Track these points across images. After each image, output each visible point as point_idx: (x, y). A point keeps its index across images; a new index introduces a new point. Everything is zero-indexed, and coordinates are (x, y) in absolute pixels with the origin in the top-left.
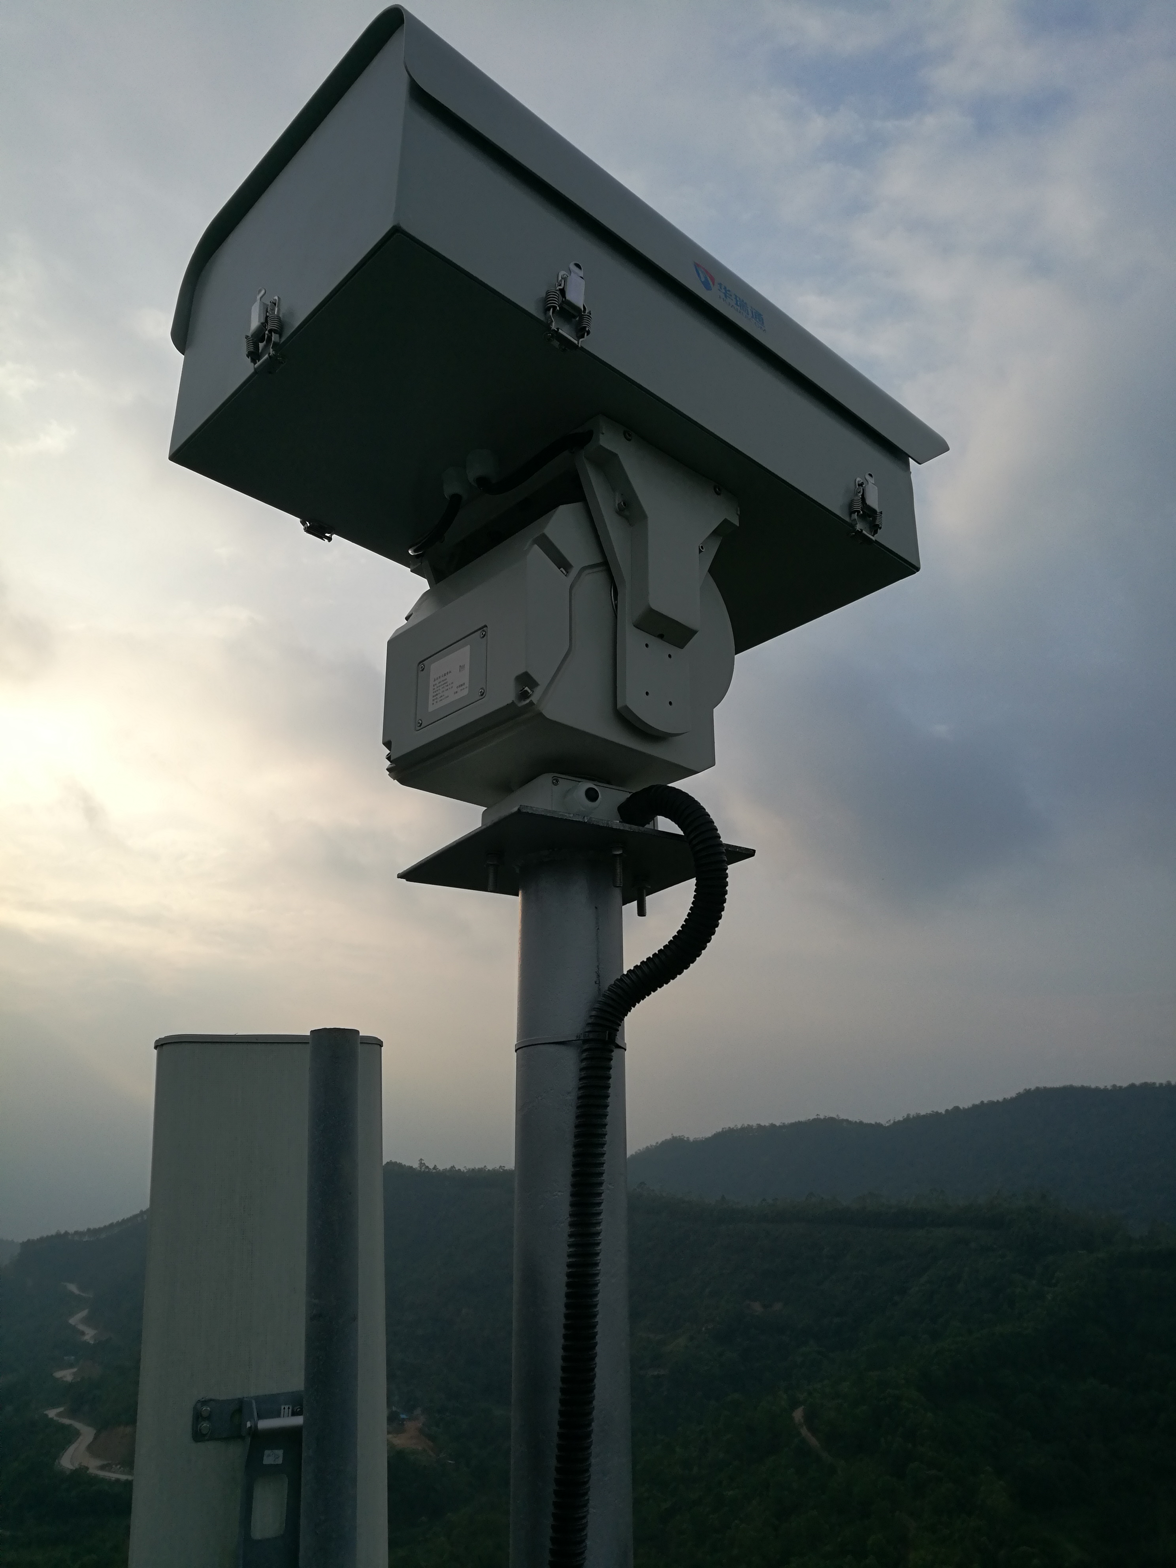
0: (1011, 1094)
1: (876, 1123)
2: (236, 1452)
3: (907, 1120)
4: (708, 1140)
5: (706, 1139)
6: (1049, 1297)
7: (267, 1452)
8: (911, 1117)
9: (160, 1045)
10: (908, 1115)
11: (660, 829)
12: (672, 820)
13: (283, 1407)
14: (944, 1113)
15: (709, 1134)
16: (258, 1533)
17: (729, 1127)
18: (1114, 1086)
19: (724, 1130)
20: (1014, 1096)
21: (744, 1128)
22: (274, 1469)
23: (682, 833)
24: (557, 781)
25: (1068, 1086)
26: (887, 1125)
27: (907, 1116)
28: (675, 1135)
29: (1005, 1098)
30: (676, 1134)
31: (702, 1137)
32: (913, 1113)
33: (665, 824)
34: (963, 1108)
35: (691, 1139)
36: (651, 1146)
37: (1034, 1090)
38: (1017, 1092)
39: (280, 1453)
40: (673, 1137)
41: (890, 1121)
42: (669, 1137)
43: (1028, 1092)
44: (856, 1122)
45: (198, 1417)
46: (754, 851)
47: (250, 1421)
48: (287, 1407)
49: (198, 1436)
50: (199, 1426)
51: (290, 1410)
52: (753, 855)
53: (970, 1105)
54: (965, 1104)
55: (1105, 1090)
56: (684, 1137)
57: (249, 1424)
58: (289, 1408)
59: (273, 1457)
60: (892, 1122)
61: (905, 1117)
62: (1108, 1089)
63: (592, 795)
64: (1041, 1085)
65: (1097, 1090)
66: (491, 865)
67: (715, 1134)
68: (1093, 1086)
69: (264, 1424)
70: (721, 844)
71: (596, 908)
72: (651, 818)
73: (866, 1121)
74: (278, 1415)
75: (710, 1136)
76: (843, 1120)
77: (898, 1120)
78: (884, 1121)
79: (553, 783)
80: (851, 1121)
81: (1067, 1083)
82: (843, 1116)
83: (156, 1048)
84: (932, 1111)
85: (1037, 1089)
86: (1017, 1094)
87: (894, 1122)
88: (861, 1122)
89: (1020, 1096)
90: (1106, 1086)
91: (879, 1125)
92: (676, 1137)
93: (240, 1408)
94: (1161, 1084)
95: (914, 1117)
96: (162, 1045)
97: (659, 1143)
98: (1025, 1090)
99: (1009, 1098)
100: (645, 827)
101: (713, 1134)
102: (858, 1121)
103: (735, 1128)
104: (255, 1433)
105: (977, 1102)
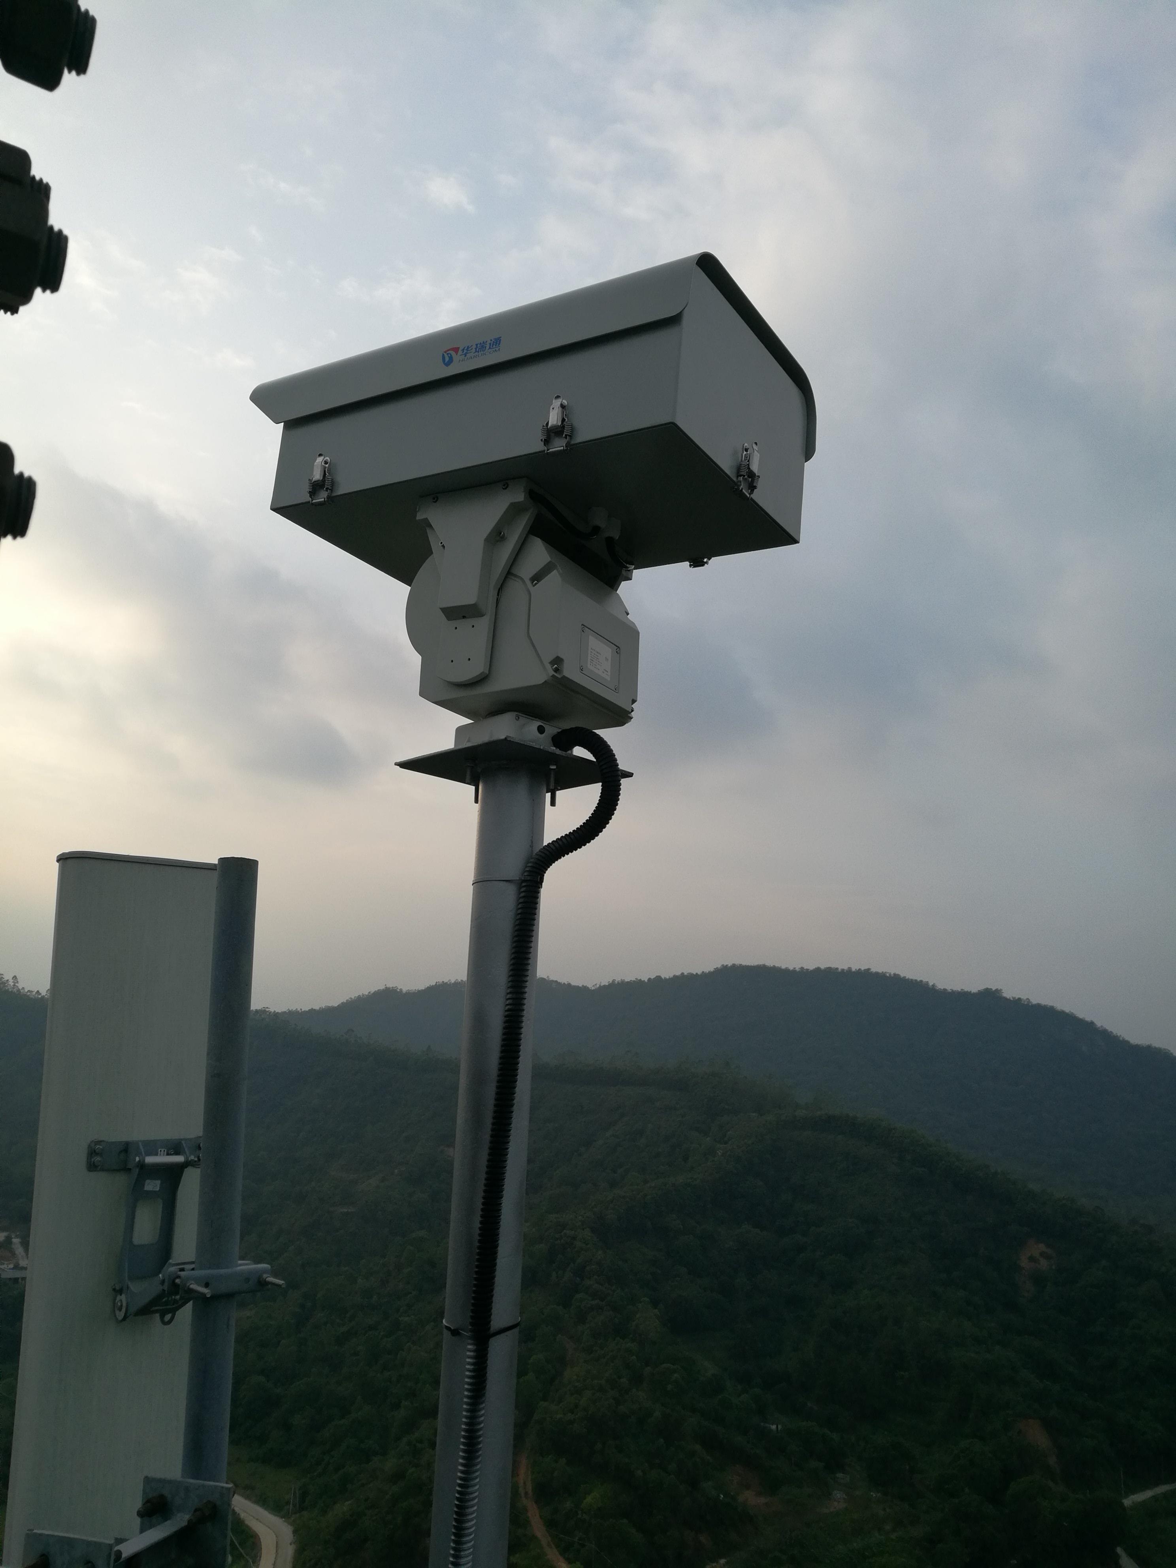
0: (709, 967)
1: (583, 986)
2: (120, 1182)
3: (613, 986)
4: (420, 994)
5: (419, 991)
6: (720, 1153)
7: (148, 1181)
8: (616, 982)
9: (63, 859)
10: (614, 981)
11: (574, 754)
12: (584, 748)
13: (160, 1150)
14: (646, 981)
15: (422, 987)
16: (136, 1241)
17: (443, 982)
18: (802, 968)
19: (438, 984)
20: (712, 971)
21: (458, 982)
22: (150, 1195)
23: (595, 760)
24: (519, 718)
25: (761, 965)
26: (593, 988)
27: (612, 982)
28: (388, 986)
29: (703, 972)
30: (390, 985)
31: (415, 990)
32: (618, 979)
33: (579, 752)
34: (665, 978)
35: (404, 991)
36: (363, 995)
37: (731, 966)
38: (715, 967)
39: (158, 1182)
40: (386, 988)
41: (596, 984)
42: (382, 987)
43: (725, 968)
44: (564, 983)
45: (92, 1152)
46: (633, 774)
47: (139, 1157)
48: (163, 1150)
49: (92, 1167)
50: (93, 1160)
51: (165, 1152)
52: (632, 776)
53: (671, 976)
54: (667, 974)
55: (794, 971)
56: (397, 988)
57: (137, 1159)
58: (164, 1151)
59: (152, 1185)
60: (598, 986)
61: (611, 982)
62: (796, 970)
63: (541, 730)
64: (737, 962)
65: (787, 971)
66: (469, 766)
67: (428, 987)
68: (783, 967)
69: (150, 1160)
70: (618, 770)
71: (533, 800)
72: (571, 748)
73: (573, 984)
74: (156, 1155)
75: (423, 989)
76: (553, 981)
77: (603, 984)
78: (590, 985)
79: (516, 719)
80: (560, 983)
81: (761, 962)
82: (552, 978)
83: (58, 861)
84: (636, 979)
85: (734, 965)
86: (714, 969)
87: (600, 986)
88: (569, 985)
89: (717, 971)
90: (795, 968)
91: (585, 988)
92: (389, 988)
93: (126, 1148)
94: (843, 970)
95: (618, 983)
96: (67, 858)
97: (372, 992)
98: (723, 965)
99: (707, 972)
100: (568, 752)
101: (426, 987)
102: (566, 983)
103: (448, 983)
104: (142, 1166)
105: (678, 973)
